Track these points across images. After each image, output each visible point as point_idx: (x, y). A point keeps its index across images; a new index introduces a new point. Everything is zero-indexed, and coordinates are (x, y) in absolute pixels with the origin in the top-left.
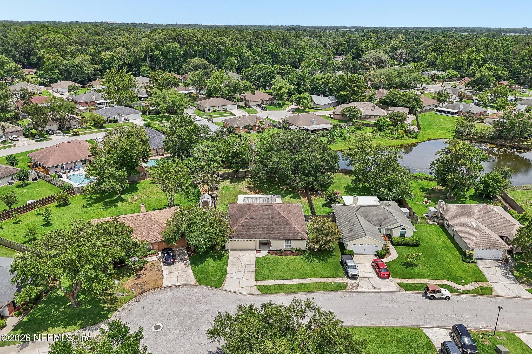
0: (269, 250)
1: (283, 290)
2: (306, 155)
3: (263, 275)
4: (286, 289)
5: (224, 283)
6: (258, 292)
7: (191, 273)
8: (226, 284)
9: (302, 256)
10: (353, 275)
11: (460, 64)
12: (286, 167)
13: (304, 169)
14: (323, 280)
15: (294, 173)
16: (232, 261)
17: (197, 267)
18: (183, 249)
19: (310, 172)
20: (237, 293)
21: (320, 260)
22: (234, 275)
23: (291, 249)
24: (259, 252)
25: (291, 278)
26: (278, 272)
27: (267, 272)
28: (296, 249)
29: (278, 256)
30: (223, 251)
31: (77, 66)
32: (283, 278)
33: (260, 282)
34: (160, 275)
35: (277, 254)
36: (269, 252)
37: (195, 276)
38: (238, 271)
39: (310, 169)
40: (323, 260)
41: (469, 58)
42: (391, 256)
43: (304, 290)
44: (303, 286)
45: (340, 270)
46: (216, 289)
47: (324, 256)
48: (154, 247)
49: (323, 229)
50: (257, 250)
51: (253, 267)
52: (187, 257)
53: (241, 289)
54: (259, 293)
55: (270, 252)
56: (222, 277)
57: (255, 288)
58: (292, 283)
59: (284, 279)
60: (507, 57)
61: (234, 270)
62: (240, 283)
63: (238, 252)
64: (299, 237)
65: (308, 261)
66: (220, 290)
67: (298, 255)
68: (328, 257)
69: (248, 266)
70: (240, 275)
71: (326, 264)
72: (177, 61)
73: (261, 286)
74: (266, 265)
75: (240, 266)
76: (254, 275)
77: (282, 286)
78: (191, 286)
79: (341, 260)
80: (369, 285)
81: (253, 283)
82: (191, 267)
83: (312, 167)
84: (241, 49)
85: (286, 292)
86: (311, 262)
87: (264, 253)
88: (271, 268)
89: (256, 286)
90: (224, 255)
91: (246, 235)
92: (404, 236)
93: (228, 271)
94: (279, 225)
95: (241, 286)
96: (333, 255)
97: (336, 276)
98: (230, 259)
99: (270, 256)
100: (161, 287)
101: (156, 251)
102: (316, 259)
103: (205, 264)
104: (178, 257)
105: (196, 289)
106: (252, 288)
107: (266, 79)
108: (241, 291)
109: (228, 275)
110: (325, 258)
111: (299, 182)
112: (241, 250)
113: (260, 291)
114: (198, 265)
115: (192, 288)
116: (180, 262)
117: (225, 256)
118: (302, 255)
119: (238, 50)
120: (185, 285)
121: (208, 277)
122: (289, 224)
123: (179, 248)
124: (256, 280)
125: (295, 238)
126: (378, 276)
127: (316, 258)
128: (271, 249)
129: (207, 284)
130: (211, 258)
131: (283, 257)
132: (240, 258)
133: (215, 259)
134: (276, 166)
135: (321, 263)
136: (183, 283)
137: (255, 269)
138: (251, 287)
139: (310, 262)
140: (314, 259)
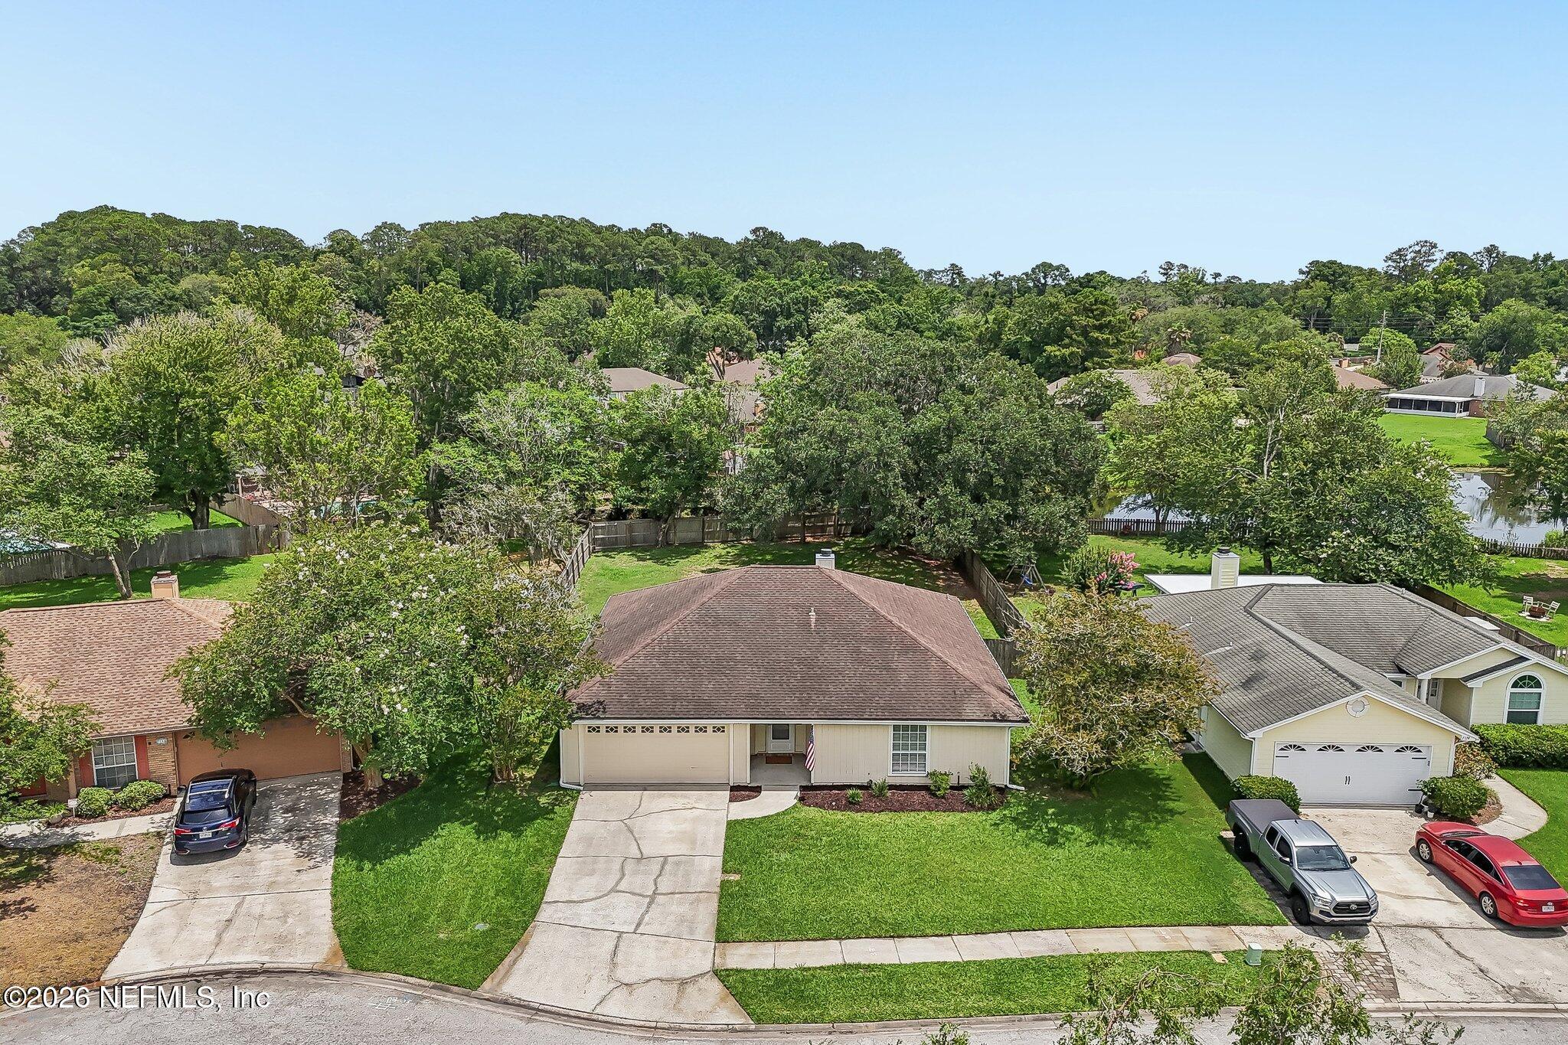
0: (803, 788)
1: (899, 998)
2: (966, 411)
3: (768, 913)
4: (920, 996)
5: (513, 954)
6: (729, 1015)
7: (321, 904)
8: (522, 964)
9: (995, 816)
10: (1342, 908)
11: (1413, 309)
12: (880, 453)
13: (961, 467)
14: (1149, 940)
15: (915, 482)
16: (588, 840)
17: (367, 866)
18: (328, 785)
19: (986, 481)
20: (589, 1020)
21: (1100, 832)
22: (585, 915)
23: (928, 782)
24: (749, 798)
25: (945, 928)
26: (864, 898)
27: (792, 897)
28: (953, 781)
29: (858, 816)
30: (542, 791)
31: (176, 300)
32: (897, 925)
33: (745, 949)
34: (122, 911)
35: (852, 805)
36: (802, 799)
37: (336, 920)
38: (614, 890)
39: (986, 465)
40: (1119, 833)
41: (1440, 292)
42: (1505, 817)
43: (1038, 1002)
44: (1031, 975)
45: (1237, 883)
46: (449, 998)
47: (1121, 815)
48: (152, 764)
49: (1112, 644)
50: (733, 789)
51: (709, 868)
52: (331, 819)
53: (620, 994)
54: (739, 1019)
55: (809, 793)
56: (507, 924)
57: (715, 986)
58: (952, 957)
59: (897, 932)
60: (1556, 292)
61: (587, 886)
62: (620, 958)
63: (633, 796)
64: (971, 709)
65: (1033, 838)
66: (475, 1004)
67: (971, 807)
68: (1148, 820)
69: (678, 864)
70: (623, 912)
71: (1147, 855)
72: (512, 304)
73: (755, 973)
74: (784, 856)
75: (629, 867)
76: (707, 913)
77: (892, 973)
78: (293, 978)
79: (1230, 835)
80: (1455, 969)
81: (700, 956)
82: (335, 868)
83: (997, 457)
84: (716, 276)
85: (917, 1015)
86: (1053, 842)
87: (776, 801)
88: (817, 874)
89: (721, 974)
90: (546, 812)
91: (676, 698)
92: (1532, 718)
93: (555, 890)
94: (858, 651)
95: (622, 974)
96: (1172, 812)
97: (1227, 917)
98: (576, 830)
99: (812, 812)
100: (91, 981)
101: (158, 789)
102: (1078, 830)
103: (424, 854)
104: (280, 819)
105: (318, 995)
106: (690, 989)
107: (793, 320)
108: (613, 1009)
109: (545, 913)
110: (1129, 822)
111: (940, 521)
112: (645, 787)
113: (745, 1006)
114: (376, 860)
115: (297, 986)
116: (281, 846)
117: (552, 811)
118: (992, 808)
119: (705, 279)
120: (254, 973)
121: (416, 922)
122: (910, 647)
123: (299, 780)
124: (723, 936)
125: (951, 713)
126: (1494, 917)
127: (1079, 823)
128: (816, 780)
129: (398, 965)
130: (464, 824)
131: (885, 817)
132: (637, 824)
133: (487, 828)
134: (833, 453)
135: (1111, 848)
136: (245, 958)
137: (718, 876)
138: (683, 983)
139: (1049, 844)
140: (1068, 828)
